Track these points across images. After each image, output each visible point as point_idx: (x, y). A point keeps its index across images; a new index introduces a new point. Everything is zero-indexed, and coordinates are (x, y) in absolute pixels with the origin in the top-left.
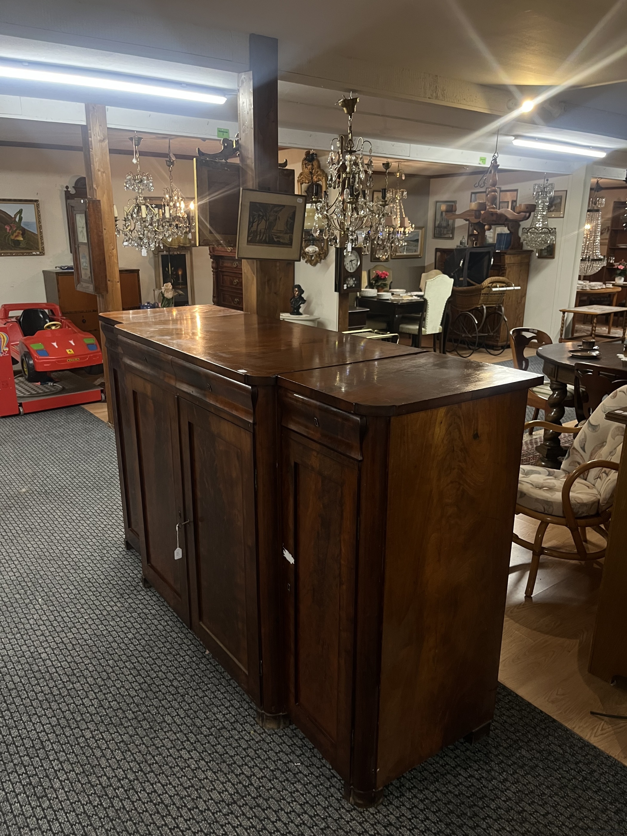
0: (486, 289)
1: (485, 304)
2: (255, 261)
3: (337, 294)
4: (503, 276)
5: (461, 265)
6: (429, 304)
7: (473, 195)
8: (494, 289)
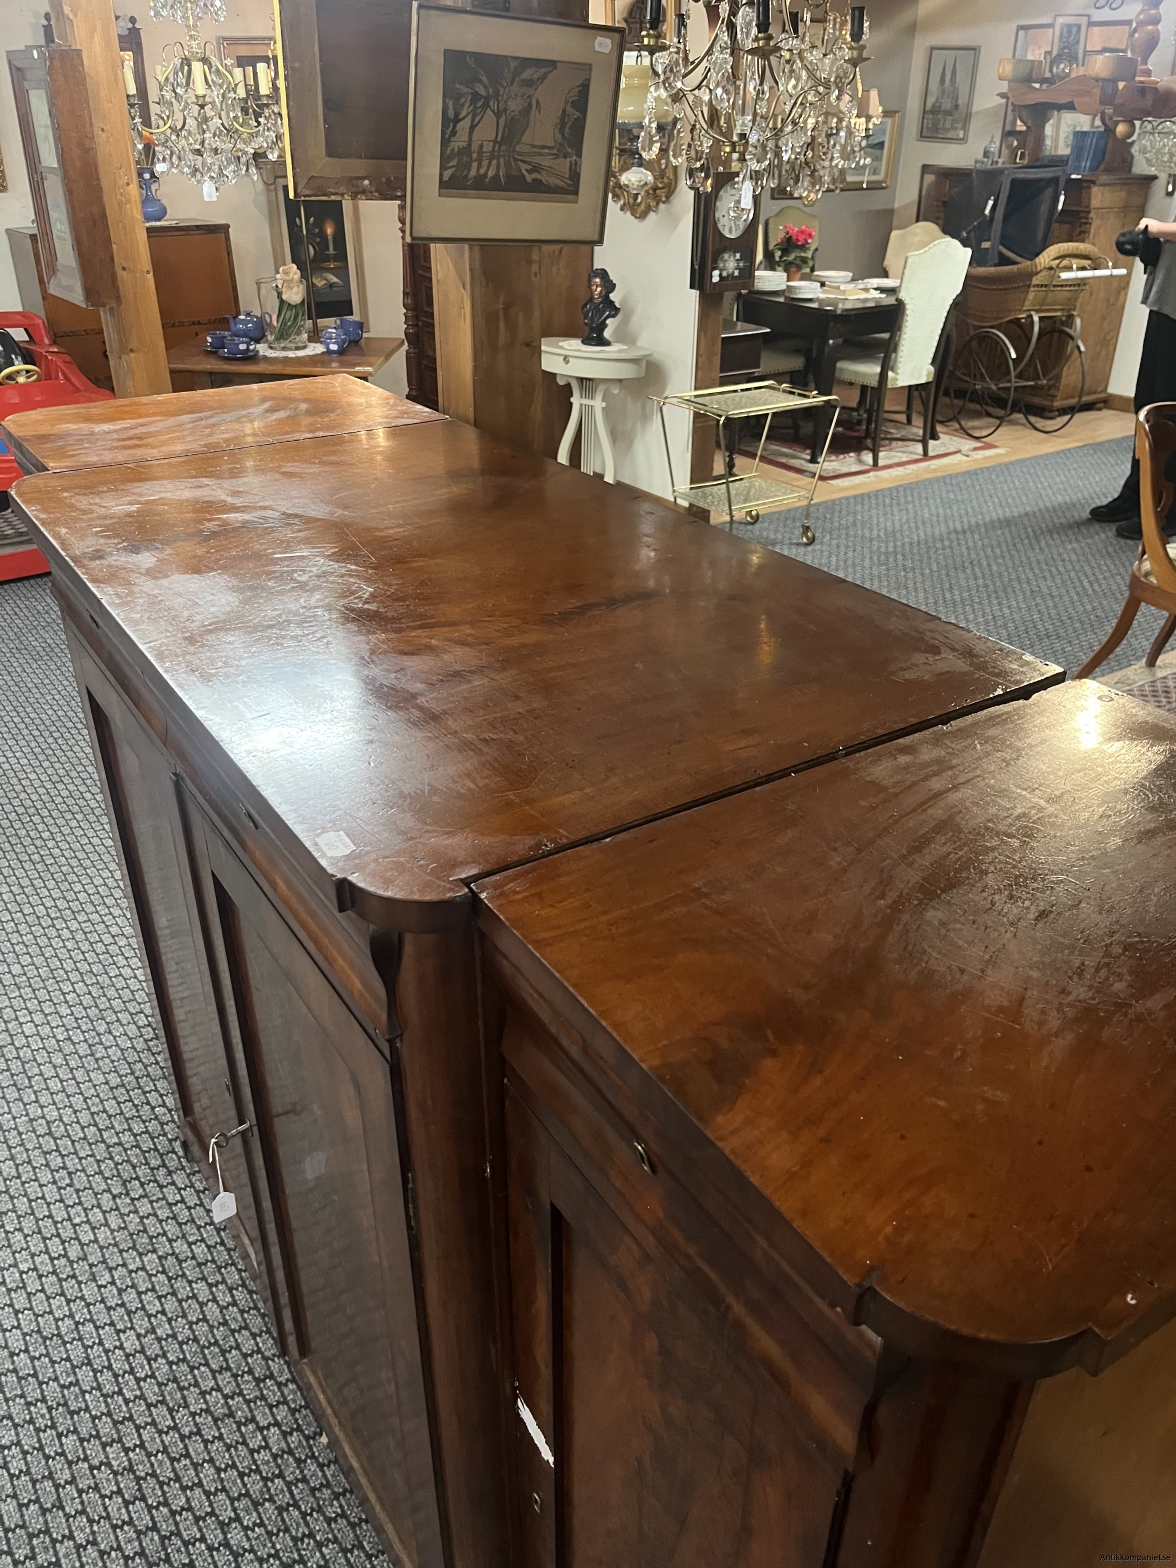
0: (1044, 273)
1: (1037, 311)
2: (466, 246)
3: (695, 294)
4: (1083, 241)
5: (987, 212)
6: (908, 312)
7: (1021, 33)
8: (1065, 275)
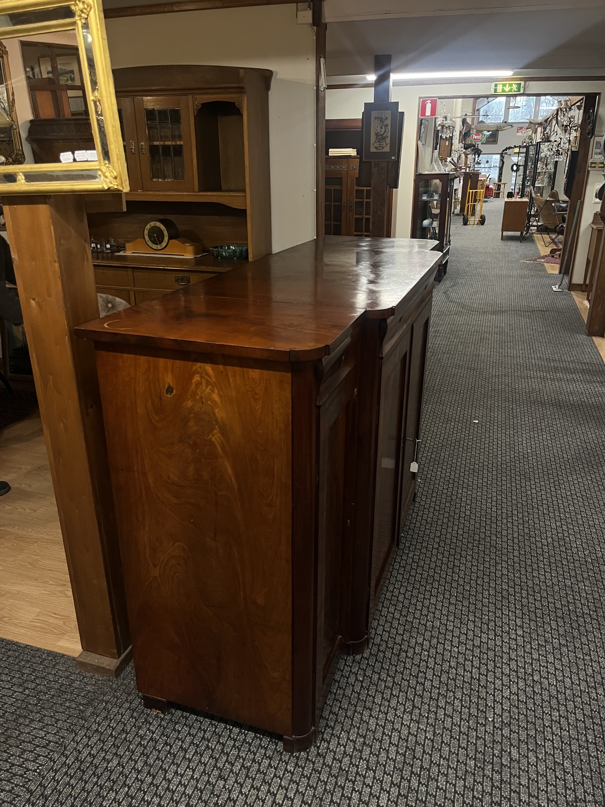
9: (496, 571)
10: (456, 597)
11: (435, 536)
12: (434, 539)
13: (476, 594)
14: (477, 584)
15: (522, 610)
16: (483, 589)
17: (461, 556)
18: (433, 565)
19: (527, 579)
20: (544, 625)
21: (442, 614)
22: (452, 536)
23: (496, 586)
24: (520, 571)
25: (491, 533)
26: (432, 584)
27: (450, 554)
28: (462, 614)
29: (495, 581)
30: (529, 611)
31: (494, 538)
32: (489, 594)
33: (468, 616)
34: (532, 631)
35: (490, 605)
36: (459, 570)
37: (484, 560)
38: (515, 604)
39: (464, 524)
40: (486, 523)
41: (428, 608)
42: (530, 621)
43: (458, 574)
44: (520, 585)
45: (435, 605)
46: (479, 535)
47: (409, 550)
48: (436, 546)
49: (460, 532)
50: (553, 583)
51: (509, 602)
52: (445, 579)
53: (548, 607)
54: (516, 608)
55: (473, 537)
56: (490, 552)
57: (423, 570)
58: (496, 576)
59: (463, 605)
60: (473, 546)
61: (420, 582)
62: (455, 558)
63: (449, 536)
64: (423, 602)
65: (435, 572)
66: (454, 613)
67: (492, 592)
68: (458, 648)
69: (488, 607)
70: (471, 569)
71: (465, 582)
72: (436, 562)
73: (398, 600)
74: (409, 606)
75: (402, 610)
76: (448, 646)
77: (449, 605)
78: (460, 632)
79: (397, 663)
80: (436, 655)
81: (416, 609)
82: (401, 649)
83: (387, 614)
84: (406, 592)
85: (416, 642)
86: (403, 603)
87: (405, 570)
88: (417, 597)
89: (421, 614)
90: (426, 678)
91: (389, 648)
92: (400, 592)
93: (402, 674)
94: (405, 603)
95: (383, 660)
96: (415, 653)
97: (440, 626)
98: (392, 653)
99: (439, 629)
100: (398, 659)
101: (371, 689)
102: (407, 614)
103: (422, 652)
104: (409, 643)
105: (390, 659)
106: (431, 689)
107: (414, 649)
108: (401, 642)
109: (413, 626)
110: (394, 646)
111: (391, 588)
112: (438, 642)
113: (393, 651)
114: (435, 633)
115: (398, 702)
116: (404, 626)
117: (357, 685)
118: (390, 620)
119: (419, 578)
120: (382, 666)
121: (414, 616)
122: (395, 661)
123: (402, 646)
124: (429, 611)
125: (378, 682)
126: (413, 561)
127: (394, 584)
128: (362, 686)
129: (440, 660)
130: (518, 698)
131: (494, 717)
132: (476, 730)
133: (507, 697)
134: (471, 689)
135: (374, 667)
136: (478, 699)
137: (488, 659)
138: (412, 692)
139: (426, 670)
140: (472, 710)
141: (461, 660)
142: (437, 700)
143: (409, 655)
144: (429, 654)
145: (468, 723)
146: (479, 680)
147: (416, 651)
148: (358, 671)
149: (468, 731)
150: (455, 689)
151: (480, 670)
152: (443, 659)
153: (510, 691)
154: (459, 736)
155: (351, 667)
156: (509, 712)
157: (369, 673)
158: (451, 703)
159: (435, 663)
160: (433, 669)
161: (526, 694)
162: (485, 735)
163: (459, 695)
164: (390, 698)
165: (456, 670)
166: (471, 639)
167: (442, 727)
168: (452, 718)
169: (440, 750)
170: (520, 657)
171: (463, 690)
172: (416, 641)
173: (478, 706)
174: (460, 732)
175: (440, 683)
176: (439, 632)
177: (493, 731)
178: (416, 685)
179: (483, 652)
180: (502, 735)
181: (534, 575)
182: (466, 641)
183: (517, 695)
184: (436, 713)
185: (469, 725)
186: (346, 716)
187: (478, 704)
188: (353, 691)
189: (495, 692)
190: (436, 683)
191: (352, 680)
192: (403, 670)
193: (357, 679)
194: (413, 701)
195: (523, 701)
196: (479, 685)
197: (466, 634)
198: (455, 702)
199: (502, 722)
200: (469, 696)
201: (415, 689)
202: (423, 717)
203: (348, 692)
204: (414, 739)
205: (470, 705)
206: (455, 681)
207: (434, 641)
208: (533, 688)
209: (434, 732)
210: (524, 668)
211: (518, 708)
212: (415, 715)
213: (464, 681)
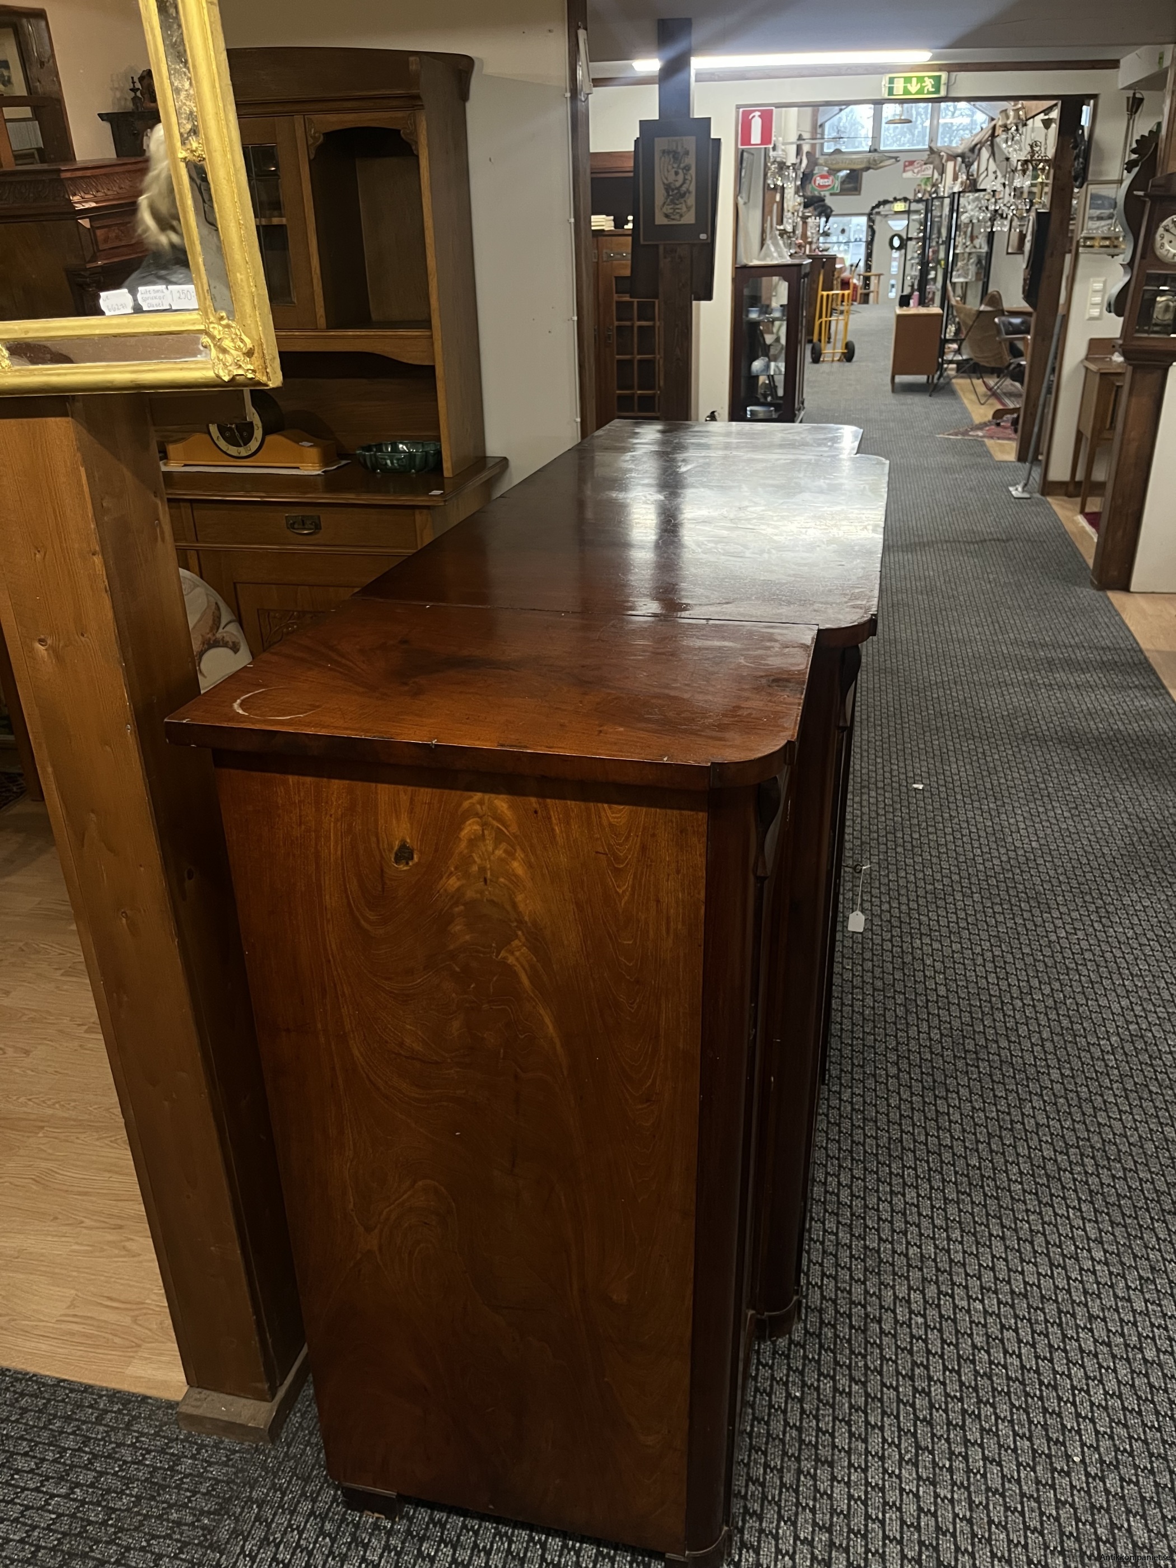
9: (1023, 1119)
10: (955, 1183)
11: (887, 1047)
12: (885, 1056)
13: (995, 1174)
14: (991, 1151)
15: (1092, 1202)
16: (1006, 1161)
17: (948, 1091)
18: (895, 1116)
19: (1088, 1131)
20: (1142, 1233)
21: (934, 1226)
22: (920, 1045)
23: (1029, 1152)
24: (1070, 1113)
25: (997, 1033)
26: (902, 1159)
27: (923, 1087)
28: (975, 1222)
29: (1026, 1141)
30: (1107, 1203)
31: (1004, 1044)
32: (1021, 1173)
33: (987, 1226)
34: (1122, 1249)
35: (1028, 1197)
36: (950, 1121)
37: (995, 1096)
38: (1075, 1191)
39: (939, 1015)
40: (983, 1012)
41: (904, 1214)
42: (1113, 1228)
43: (949, 1131)
44: (1078, 1147)
45: (917, 1206)
46: (974, 1039)
47: (841, 1084)
48: (893, 1071)
49: (935, 1035)
50: (1140, 1137)
51: (1063, 1187)
52: (926, 1144)
53: (1142, 1191)
54: (1079, 1199)
55: (963, 1044)
56: (1004, 1075)
57: (878, 1128)
58: (1026, 1131)
59: (973, 1203)
60: (967, 1064)
61: (876, 1155)
62: (936, 1097)
63: (913, 1046)
64: (890, 1203)
65: (902, 1131)
66: (960, 1222)
67: (1026, 1168)
68: (982, 1301)
69: (1024, 1202)
70: (972, 1117)
71: (966, 1148)
72: (899, 1108)
73: (839, 1203)
74: (865, 1212)
75: (851, 1224)
76: (962, 1299)
77: (945, 1203)
78: (980, 1265)
79: (866, 1349)
80: (941, 1323)
81: (880, 1219)
82: (867, 1315)
83: (824, 1235)
84: (852, 1182)
85: (896, 1297)
86: (851, 1207)
87: (840, 1132)
88: (877, 1191)
89: (894, 1231)
90: (930, 1378)
91: (841, 1315)
92: (839, 1183)
93: (880, 1373)
94: (854, 1208)
95: (835, 1344)
96: (896, 1321)
97: (935, 1253)
98: (851, 1327)
99: (935, 1260)
100: (866, 1339)
101: (824, 1416)
102: (865, 1232)
103: (910, 1319)
104: (880, 1299)
105: (849, 1341)
106: (946, 1403)
107: (894, 1311)
108: (865, 1299)
109: (881, 1261)
110: (850, 1309)
111: (820, 1176)
112: (940, 1292)
113: (851, 1321)
114: (930, 1273)
115: (884, 1440)
116: (864, 1261)
117: (792, 1410)
118: (831, 1249)
119: (872, 1146)
120: (835, 1358)
121: (879, 1235)
122: (860, 1346)
123: (869, 1309)
124: (907, 1222)
125: (834, 1397)
126: (853, 1109)
127: (825, 1166)
128: (803, 1411)
129: (950, 1333)
130: (1122, 1404)
131: (1083, 1452)
132: (1053, 1487)
133: (1100, 1405)
134: (1027, 1394)
135: (818, 1362)
136: (1044, 1417)
137: (1046, 1321)
138: (907, 1414)
139: (928, 1360)
140: (1037, 1442)
141: (994, 1330)
142: (963, 1427)
143: (886, 1327)
144: (926, 1322)
145: (1035, 1472)
146: (1037, 1372)
147: (899, 1317)
148: (788, 1376)
149: (1038, 1490)
150: (994, 1397)
151: (1035, 1348)
152: (957, 1332)
153: (1104, 1389)
154: (1022, 1503)
155: (771, 1368)
156: (1111, 1437)
157: (811, 1379)
158: (991, 1430)
159: (943, 1341)
160: (942, 1357)
161: (1136, 1394)
162: (1072, 1495)
163: (1003, 1409)
164: (866, 1434)
165: (988, 1352)
166: (1004, 1279)
167: (983, 1487)
168: (999, 1464)
169: (989, 1540)
170: (1109, 1310)
171: (1010, 1399)
172: (894, 1293)
173: (1047, 1431)
174: (1023, 1495)
175: (961, 1387)
176: (938, 1270)
177: (1088, 1483)
178: (914, 1397)
179: (1035, 1305)
180: (1107, 1492)
181: (1100, 1120)
182: (996, 1284)
183: (1120, 1397)
184: (966, 1458)
185: (1036, 1477)
186: (783, 1485)
187: (1045, 1427)
188: (786, 1423)
189: (1074, 1395)
190: (953, 1389)
191: (779, 1398)
192: (881, 1365)
193: (788, 1395)
194: (914, 1435)
195: (1133, 1409)
196: (1041, 1383)
197: (993, 1269)
198: (1000, 1427)
199: (1102, 1462)
200: (1025, 1410)
201: (913, 1405)
202: (941, 1469)
203: (777, 1427)
204: (932, 1523)
205: (1030, 1430)
206: (990, 1378)
207: (931, 1291)
208: (1148, 1379)
209: (971, 1502)
210: (1122, 1335)
211: (1125, 1426)
212: (925, 1467)
213: (1009, 1378)
